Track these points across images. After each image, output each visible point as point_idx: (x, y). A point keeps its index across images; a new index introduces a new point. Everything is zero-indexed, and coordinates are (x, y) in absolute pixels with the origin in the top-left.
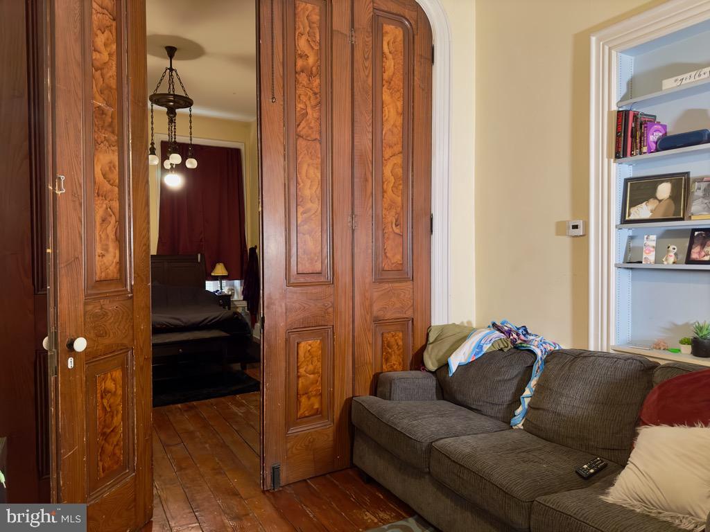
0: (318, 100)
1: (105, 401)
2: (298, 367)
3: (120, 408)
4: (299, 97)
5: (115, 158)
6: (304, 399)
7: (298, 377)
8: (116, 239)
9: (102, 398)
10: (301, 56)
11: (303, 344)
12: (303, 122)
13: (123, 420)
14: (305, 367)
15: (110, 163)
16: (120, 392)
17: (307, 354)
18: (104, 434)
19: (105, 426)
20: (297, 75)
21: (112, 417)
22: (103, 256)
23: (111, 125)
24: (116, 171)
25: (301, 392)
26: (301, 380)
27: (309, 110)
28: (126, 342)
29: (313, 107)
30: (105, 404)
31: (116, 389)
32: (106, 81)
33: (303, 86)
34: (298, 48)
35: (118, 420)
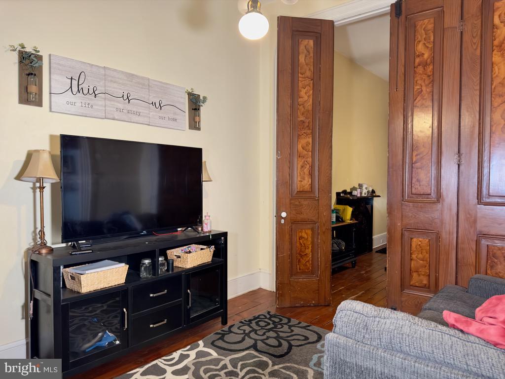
0: (431, 80)
1: (301, 241)
2: (411, 253)
3: (310, 246)
4: (417, 82)
5: (311, 140)
6: (415, 275)
7: (411, 260)
8: (310, 174)
9: (300, 239)
10: (418, 56)
11: (414, 240)
12: (419, 97)
13: (311, 252)
14: (416, 255)
15: (307, 142)
16: (310, 239)
17: (418, 247)
18: (300, 254)
19: (301, 251)
20: (415, 69)
21: (305, 249)
22: (301, 181)
23: (308, 126)
24: (310, 146)
25: (413, 269)
26: (413, 263)
27: (424, 88)
28: (314, 219)
29: (426, 86)
30: (301, 242)
31: (308, 238)
32: (306, 108)
33: (420, 74)
34: (417, 52)
35: (309, 251)
